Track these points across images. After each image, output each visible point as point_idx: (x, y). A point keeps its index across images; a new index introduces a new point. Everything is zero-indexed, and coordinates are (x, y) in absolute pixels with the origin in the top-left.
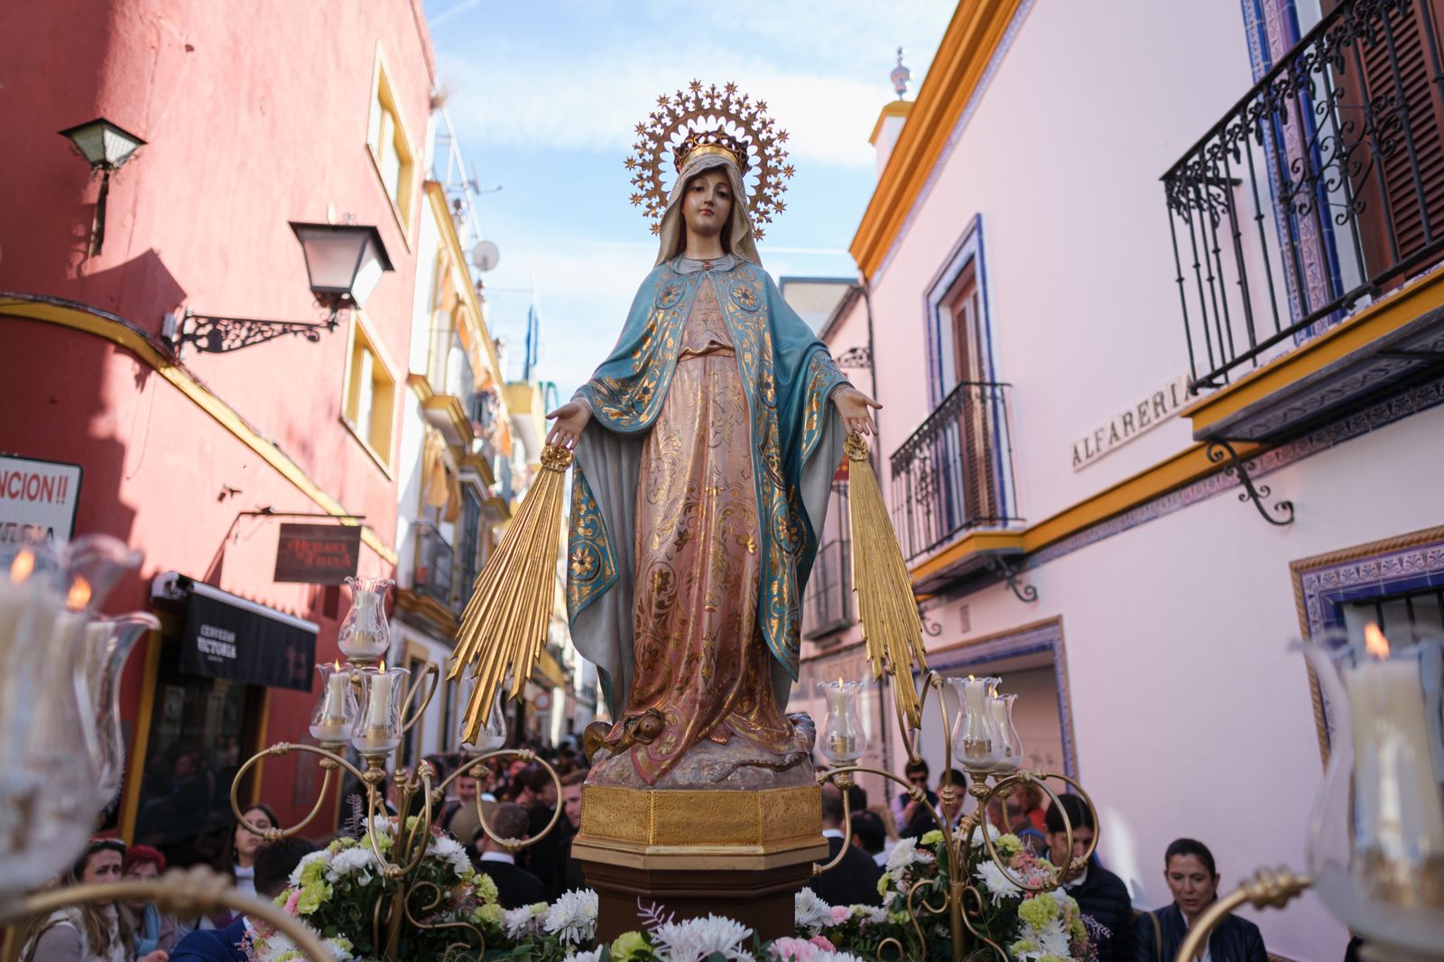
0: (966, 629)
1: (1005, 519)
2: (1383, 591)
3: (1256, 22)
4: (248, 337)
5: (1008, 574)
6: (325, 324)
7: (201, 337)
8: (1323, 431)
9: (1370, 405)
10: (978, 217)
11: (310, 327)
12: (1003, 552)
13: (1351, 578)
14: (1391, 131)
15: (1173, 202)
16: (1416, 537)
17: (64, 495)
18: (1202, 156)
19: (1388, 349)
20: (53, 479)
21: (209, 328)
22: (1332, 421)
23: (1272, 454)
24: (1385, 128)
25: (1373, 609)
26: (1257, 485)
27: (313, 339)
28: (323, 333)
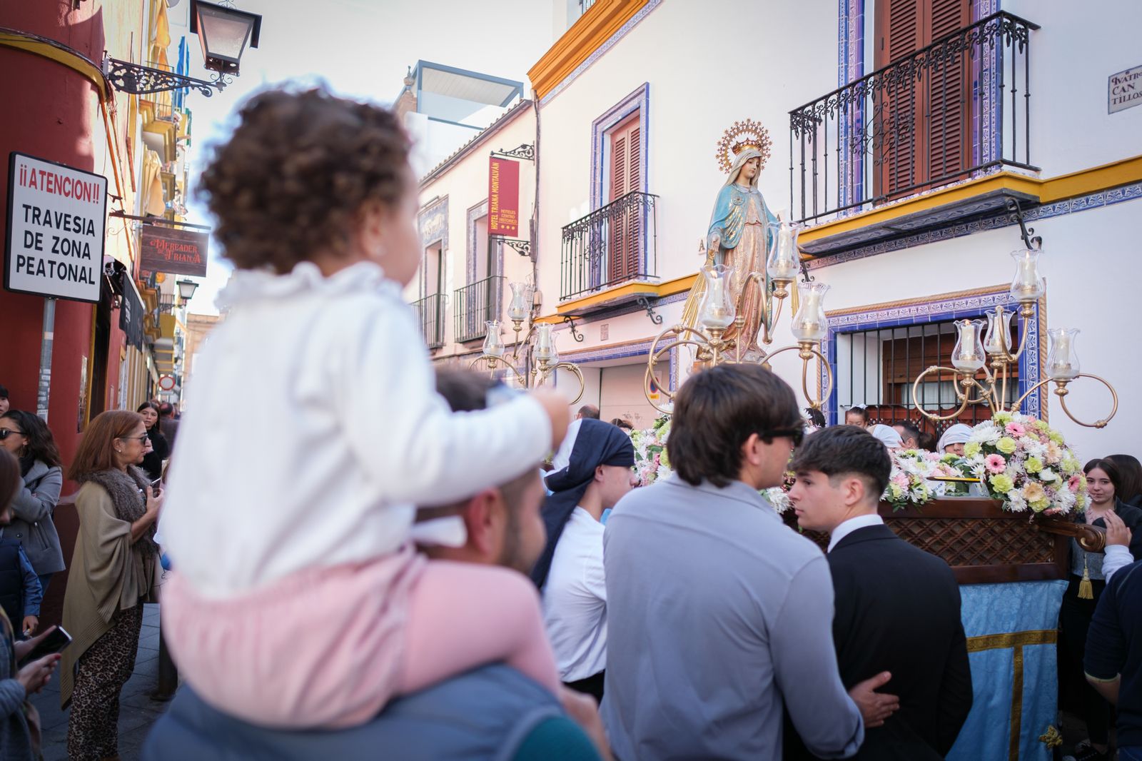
0: (605, 338)
1: (646, 276)
2: (857, 328)
3: (844, 41)
4: (156, 84)
5: (649, 308)
6: (214, 84)
7: (119, 78)
8: (843, 254)
9: (866, 246)
10: (648, 85)
11: (205, 84)
12: (648, 295)
13: (843, 322)
14: (904, 131)
15: (793, 127)
16: (876, 306)
17: (97, 198)
18: (814, 109)
19: (886, 226)
20: (90, 185)
21: (124, 71)
22: (847, 250)
23: (816, 261)
24: (903, 128)
25: (849, 336)
26: (810, 274)
27: (206, 94)
28: (215, 90)
